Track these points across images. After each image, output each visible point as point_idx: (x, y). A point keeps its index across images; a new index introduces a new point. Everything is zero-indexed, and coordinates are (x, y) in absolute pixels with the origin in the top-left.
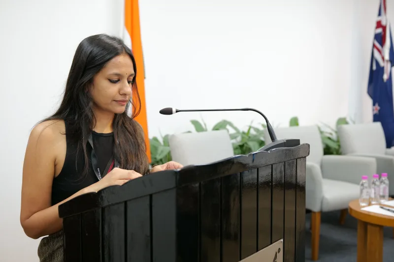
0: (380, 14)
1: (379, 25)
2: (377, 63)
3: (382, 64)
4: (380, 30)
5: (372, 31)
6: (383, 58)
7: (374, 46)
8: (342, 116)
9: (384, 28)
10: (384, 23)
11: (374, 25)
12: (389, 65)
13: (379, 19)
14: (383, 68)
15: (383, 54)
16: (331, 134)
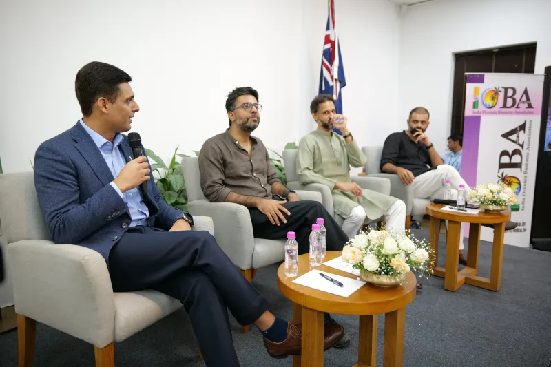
0: (328, 28)
1: (328, 40)
2: (327, 82)
3: (331, 84)
4: (328, 46)
5: (321, 47)
6: (332, 77)
7: (323, 63)
8: (291, 141)
9: (333, 44)
10: (332, 38)
11: (323, 41)
12: (338, 84)
13: (328, 33)
14: (333, 86)
15: (332, 73)
16: (279, 161)
